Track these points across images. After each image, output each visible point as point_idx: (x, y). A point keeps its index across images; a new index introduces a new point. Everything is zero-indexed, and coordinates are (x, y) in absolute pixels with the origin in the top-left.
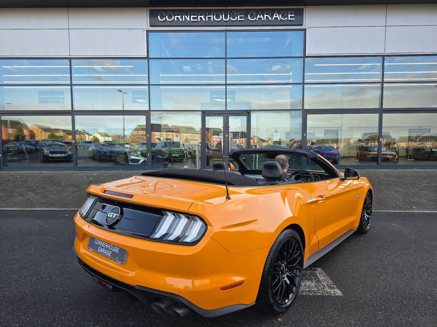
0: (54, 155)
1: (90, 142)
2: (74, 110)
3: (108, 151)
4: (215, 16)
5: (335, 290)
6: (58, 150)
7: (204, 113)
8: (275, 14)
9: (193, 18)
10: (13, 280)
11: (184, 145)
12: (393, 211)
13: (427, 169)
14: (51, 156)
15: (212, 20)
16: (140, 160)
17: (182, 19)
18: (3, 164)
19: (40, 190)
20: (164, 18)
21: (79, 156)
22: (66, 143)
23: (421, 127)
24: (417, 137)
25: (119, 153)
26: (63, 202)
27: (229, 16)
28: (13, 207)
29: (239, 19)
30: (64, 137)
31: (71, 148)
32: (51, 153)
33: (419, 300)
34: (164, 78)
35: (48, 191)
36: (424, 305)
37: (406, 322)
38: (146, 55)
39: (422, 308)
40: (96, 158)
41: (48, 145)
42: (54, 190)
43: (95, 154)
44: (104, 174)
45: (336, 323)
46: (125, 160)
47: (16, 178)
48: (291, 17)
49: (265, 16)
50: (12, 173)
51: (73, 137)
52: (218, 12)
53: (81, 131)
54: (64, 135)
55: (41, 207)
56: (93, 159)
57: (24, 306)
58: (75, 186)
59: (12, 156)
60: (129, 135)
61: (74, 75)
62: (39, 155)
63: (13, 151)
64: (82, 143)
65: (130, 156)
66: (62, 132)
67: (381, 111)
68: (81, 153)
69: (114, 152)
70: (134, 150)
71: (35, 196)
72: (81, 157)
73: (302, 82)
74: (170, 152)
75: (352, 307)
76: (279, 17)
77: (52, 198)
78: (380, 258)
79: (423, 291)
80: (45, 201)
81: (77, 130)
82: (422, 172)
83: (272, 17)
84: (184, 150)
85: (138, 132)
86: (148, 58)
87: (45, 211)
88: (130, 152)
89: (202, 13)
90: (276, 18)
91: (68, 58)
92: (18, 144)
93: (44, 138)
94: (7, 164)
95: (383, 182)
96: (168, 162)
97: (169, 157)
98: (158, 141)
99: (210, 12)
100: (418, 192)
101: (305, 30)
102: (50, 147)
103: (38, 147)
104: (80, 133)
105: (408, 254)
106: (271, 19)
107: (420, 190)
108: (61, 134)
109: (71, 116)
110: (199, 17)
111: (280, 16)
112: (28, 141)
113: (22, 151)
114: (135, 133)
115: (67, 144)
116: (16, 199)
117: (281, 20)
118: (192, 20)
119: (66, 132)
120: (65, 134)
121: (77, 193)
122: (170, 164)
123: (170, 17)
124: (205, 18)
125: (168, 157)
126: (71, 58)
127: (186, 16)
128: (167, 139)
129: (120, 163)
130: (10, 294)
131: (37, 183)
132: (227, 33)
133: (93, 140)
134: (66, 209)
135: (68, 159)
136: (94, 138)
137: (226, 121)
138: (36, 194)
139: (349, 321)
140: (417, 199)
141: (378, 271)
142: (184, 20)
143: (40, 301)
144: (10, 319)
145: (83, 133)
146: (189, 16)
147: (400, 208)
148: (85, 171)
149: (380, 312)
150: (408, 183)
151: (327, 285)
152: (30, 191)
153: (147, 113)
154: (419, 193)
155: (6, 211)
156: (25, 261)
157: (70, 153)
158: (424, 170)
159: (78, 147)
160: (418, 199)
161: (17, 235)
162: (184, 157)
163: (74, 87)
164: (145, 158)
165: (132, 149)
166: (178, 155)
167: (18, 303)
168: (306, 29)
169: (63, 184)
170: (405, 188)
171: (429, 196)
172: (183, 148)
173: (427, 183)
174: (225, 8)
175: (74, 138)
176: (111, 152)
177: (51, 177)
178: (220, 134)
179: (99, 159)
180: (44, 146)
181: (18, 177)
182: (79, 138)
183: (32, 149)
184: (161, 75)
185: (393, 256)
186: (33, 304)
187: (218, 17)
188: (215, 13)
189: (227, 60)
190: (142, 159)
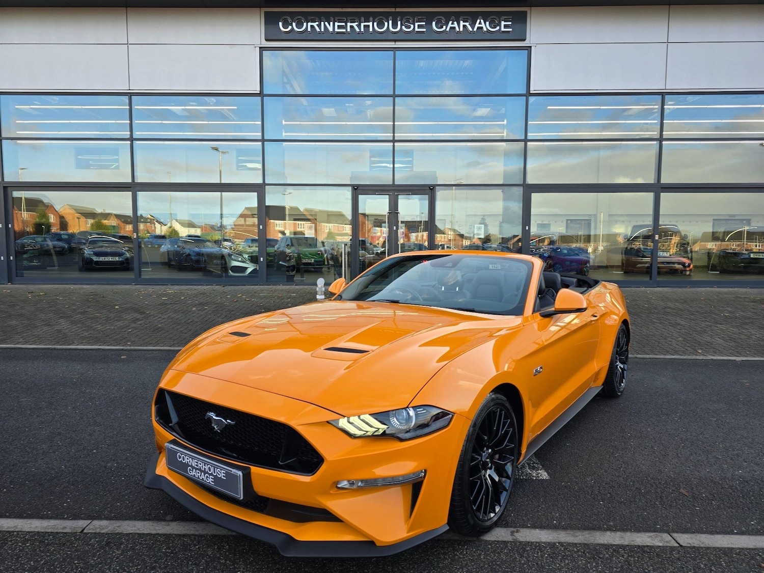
0: (102, 259)
1: (163, 237)
2: (136, 181)
3: (194, 252)
4: (375, 24)
5: (540, 471)
6: (109, 250)
7: (356, 189)
8: (478, 21)
9: (339, 27)
10: (41, 452)
11: (323, 243)
12: (662, 356)
13: (735, 287)
14: (97, 260)
15: (371, 29)
16: (246, 268)
17: (320, 29)
18: (17, 273)
19: (79, 316)
20: (290, 27)
21: (144, 260)
22: (122, 238)
23: (734, 216)
24: (726, 233)
25: (211, 256)
26: (118, 336)
27: (399, 23)
28: (34, 343)
29: (417, 29)
30: (118, 227)
31: (130, 246)
32: (97, 254)
33: (666, 487)
34: (289, 129)
35: (92, 318)
36: (673, 493)
37: (638, 516)
38: (258, 89)
39: (667, 498)
40: (172, 265)
41: (90, 241)
42: (102, 317)
43: (172, 258)
44: (187, 291)
45: (531, 515)
46: (222, 268)
47: (38, 296)
48: (506, 26)
49: (462, 23)
50: (32, 287)
51: (134, 227)
52: (381, 17)
53: (148, 218)
54: (118, 224)
55: (81, 343)
56: (167, 267)
57: (59, 488)
58: (137, 311)
59: (30, 260)
60: (231, 225)
61: (136, 122)
62: (77, 258)
63: (32, 251)
64: (149, 238)
65: (230, 262)
66: (116, 220)
67: (658, 188)
68: (146, 256)
69: (203, 254)
70: (238, 251)
71: (70, 326)
72: (147, 263)
73: (523, 138)
74: (299, 254)
75: (560, 495)
76: (486, 26)
77: (99, 329)
78: (621, 427)
79: (676, 475)
80: (86, 334)
81: (141, 215)
82: (726, 293)
83: (473, 25)
84: (324, 252)
85: (245, 221)
86: (261, 94)
87: (87, 350)
88: (230, 255)
89: (354, 18)
90: (480, 28)
91: (127, 94)
92: (39, 239)
93: (83, 229)
94: (23, 273)
95: (655, 308)
96: (295, 272)
97: (298, 264)
98: (280, 235)
99: (367, 17)
100: (711, 326)
101: (529, 48)
102: (95, 245)
103: (73, 245)
104: (146, 221)
105: (668, 421)
106: (471, 29)
107: (716, 323)
108: (113, 222)
109: (131, 193)
110: (349, 24)
111: (487, 23)
112: (56, 234)
113: (46, 251)
114: (242, 221)
115: (124, 240)
116: (39, 330)
117: (488, 31)
118: (336, 30)
119: (123, 220)
120: (120, 223)
121: (139, 323)
122: (300, 276)
123: (299, 25)
124: (359, 26)
125: (295, 264)
126: (131, 94)
127: (326, 23)
128: (295, 233)
129: (214, 273)
130: (36, 471)
131: (73, 304)
132: (397, 52)
133: (168, 234)
134: (122, 348)
135: (125, 266)
136: (170, 230)
137: (393, 203)
138: (73, 323)
139: (551, 513)
140: (707, 337)
141: (613, 446)
142: (323, 30)
143: (83, 481)
144: (39, 505)
145: (152, 220)
146: (331, 23)
147: (676, 352)
148: (154, 287)
149: (602, 503)
150: (697, 312)
151: (528, 464)
152: (61, 317)
153: (259, 189)
154: (713, 328)
155: (24, 350)
156: (59, 424)
157: (128, 255)
158: (730, 289)
159: (143, 246)
160: (710, 338)
161: (43, 386)
162: (324, 264)
163: (136, 143)
164: (255, 265)
165: (235, 249)
166: (313, 260)
167: (50, 484)
168: (531, 47)
169: (117, 307)
170: (690, 319)
171: (728, 333)
172: (322, 249)
173: (730, 312)
174: (393, 10)
175: (136, 230)
176: (198, 254)
177: (96, 295)
178: (383, 225)
179: (178, 266)
180: (85, 244)
181: (41, 294)
182: (144, 230)
183: (63, 248)
184: (284, 123)
185: (643, 424)
186: (73, 485)
187: (381, 25)
188: (377, 19)
189: (397, 99)
190: (251, 267)
